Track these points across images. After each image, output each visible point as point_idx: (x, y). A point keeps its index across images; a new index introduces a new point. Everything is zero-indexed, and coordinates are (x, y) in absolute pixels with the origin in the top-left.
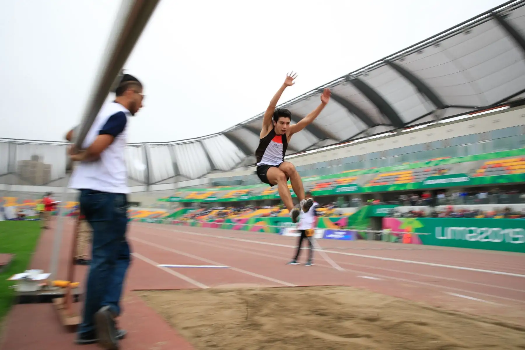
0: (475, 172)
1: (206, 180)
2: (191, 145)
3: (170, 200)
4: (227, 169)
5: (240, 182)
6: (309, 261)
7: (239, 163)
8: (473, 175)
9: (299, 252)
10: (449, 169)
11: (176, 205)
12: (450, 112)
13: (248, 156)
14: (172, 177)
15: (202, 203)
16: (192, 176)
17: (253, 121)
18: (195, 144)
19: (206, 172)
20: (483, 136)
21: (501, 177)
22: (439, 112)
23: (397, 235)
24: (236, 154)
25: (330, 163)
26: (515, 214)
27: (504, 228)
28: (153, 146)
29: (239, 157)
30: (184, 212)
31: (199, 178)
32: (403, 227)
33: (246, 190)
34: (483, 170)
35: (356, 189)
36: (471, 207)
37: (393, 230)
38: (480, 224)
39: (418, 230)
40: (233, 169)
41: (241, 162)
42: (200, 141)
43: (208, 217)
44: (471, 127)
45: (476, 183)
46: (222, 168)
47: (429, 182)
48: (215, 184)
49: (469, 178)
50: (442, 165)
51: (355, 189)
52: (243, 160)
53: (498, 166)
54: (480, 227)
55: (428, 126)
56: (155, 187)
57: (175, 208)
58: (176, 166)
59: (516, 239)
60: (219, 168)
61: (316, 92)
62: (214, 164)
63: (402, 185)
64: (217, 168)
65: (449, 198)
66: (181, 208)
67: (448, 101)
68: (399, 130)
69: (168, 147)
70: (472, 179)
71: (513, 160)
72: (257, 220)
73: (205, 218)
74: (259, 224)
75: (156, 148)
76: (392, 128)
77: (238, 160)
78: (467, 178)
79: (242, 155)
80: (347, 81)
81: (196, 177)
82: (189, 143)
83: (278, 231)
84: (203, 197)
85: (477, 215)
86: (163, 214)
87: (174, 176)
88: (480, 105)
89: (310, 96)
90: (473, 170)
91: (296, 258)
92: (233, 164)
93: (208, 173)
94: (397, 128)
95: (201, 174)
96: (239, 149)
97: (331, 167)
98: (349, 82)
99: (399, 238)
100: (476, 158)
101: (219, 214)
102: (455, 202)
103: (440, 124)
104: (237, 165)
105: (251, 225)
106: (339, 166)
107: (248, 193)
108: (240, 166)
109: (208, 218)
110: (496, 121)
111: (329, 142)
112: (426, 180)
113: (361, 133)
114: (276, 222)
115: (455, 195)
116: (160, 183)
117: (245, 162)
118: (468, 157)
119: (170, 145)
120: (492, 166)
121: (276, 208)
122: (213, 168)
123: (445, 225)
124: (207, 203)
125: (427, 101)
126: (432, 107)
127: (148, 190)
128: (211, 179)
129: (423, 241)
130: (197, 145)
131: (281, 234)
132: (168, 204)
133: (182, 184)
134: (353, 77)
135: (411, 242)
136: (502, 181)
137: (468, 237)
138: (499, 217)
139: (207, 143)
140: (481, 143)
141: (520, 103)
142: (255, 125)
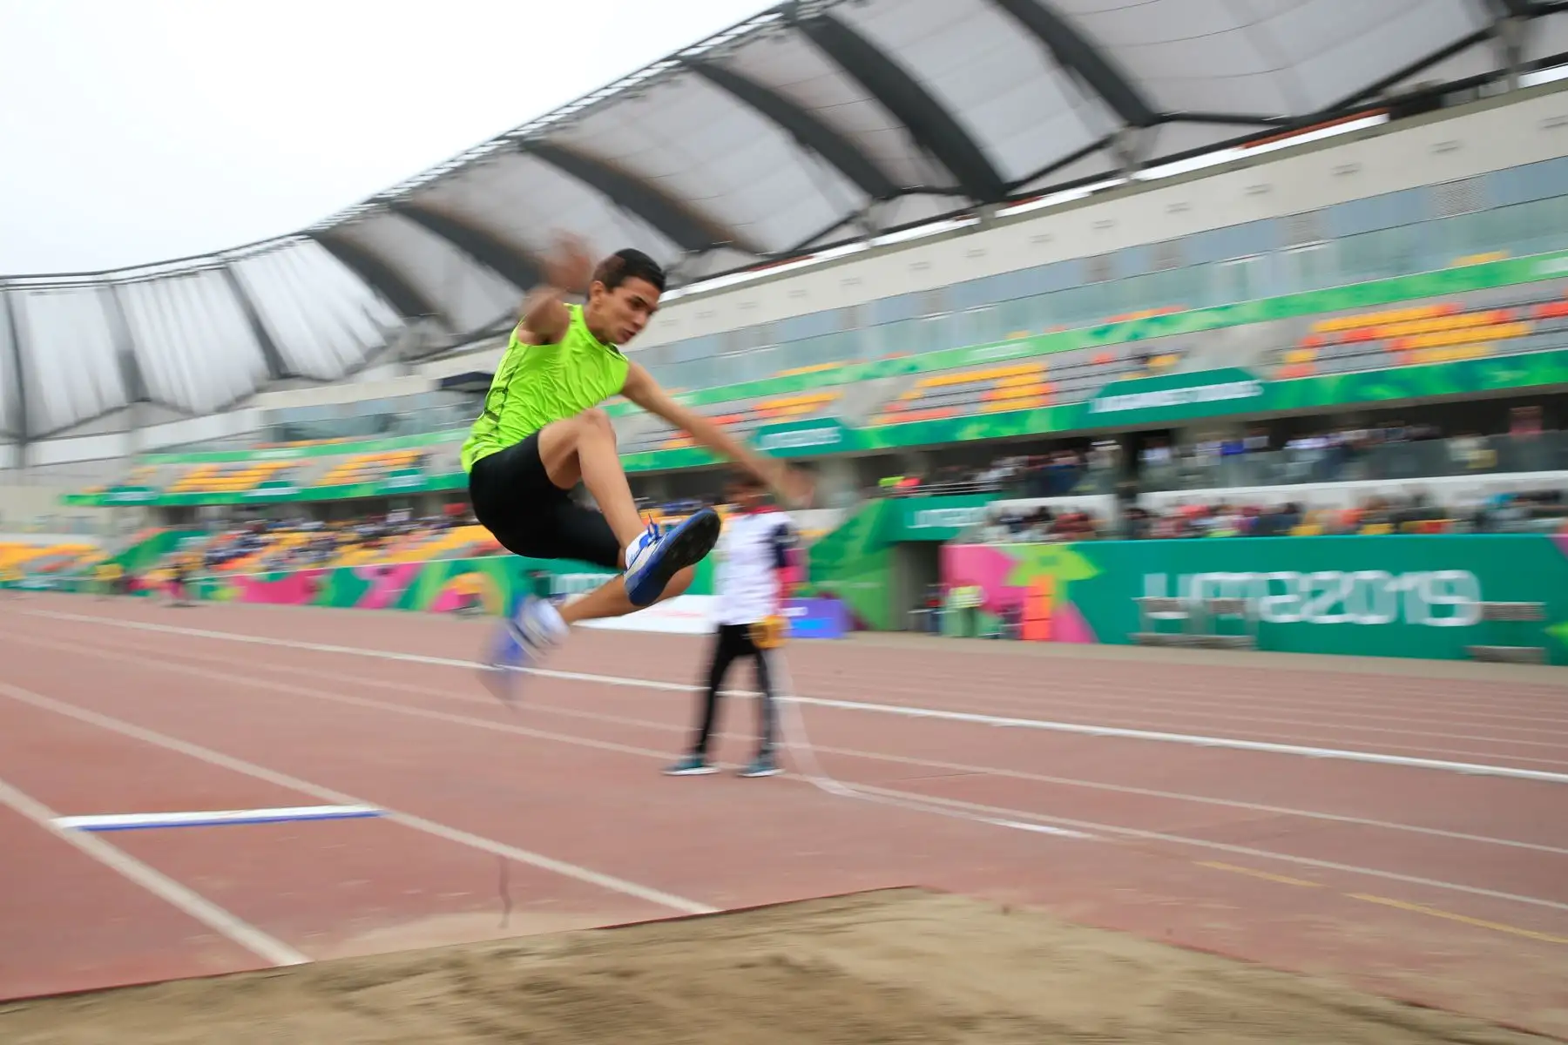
0: (1279, 362)
1: (249, 419)
2: (189, 281)
3: (110, 499)
4: (328, 374)
5: (385, 424)
7: (382, 349)
8: (1274, 373)
10: (1182, 354)
11: (136, 517)
13: (411, 322)
14: (120, 409)
15: (237, 508)
16: (196, 405)
17: (429, 186)
18: (204, 278)
19: (248, 386)
20: (1302, 225)
21: (1377, 378)
22: (1136, 137)
23: (1000, 609)
24: (366, 312)
25: (732, 340)
26: (1441, 514)
27: (1396, 569)
28: (38, 289)
29: (375, 323)
30: (168, 545)
31: (222, 409)
32: (1018, 577)
33: (408, 453)
34: (1311, 354)
35: (836, 438)
36: (1273, 496)
37: (985, 593)
38: (1311, 558)
39: (1077, 589)
40: (352, 371)
41: (385, 344)
42: (225, 266)
44: (1260, 191)
45: (1286, 405)
46: (314, 373)
47: (1111, 405)
48: (287, 434)
49: (1260, 384)
50: (1156, 337)
51: (829, 439)
52: (391, 337)
53: (1364, 336)
54: (1309, 569)
55: (1095, 192)
56: (48, 452)
57: (129, 530)
58: (130, 368)
59: (1442, 611)
60: (300, 369)
61: (669, 68)
62: (282, 353)
63: (1009, 418)
64: (292, 370)
65: (1189, 463)
66: (156, 530)
67: (1165, 99)
68: (986, 208)
69: (98, 290)
70: (1271, 389)
71: (1414, 312)
72: (460, 568)
74: (464, 583)
75: (52, 299)
76: (960, 203)
77: (373, 338)
78: (1254, 385)
79: (389, 317)
80: (787, 26)
81: (211, 406)
82: (181, 275)
84: (243, 484)
85: (1297, 522)
86: (82, 553)
87: (125, 404)
88: (1282, 110)
89: (649, 83)
90: (1272, 356)
92: (353, 354)
93: (259, 390)
94: (980, 202)
95: (228, 397)
96: (377, 296)
97: (733, 355)
98: (795, 29)
99: (1008, 620)
100: (1278, 308)
102: (1207, 478)
103: (1139, 182)
104: (371, 356)
105: (431, 589)
106: (762, 350)
107: (420, 461)
108: (382, 357)
109: (264, 566)
110: (1346, 171)
111: (723, 258)
112: (1100, 396)
113: (845, 222)
114: (530, 574)
115: (1205, 453)
116: (68, 434)
117: (402, 344)
118: (1250, 308)
119: (106, 283)
120: (1339, 337)
122: (279, 370)
123: (1179, 566)
124: (254, 507)
125: (1088, 99)
126: (1109, 123)
127: (21, 464)
128: (270, 413)
129: (1096, 628)
130: (214, 285)
132: (103, 515)
133: (157, 435)
134: (811, 10)
135: (1053, 636)
136: (1383, 394)
137: (1267, 607)
138: (1374, 531)
139: (252, 273)
140: (1294, 251)
141: (1427, 102)
142: (437, 199)
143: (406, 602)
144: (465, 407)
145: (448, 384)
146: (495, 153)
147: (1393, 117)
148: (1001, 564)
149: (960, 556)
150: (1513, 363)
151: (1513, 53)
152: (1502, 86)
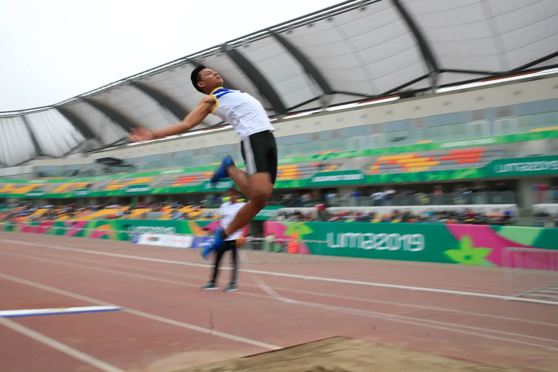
0: (368, 169)
1: (28, 169)
2: (9, 120)
4: (57, 155)
5: (76, 173)
6: (232, 284)
7: (76, 148)
8: (367, 172)
9: (216, 273)
10: (340, 165)
12: (338, 98)
13: (88, 139)
15: (21, 199)
16: (8, 162)
17: (98, 93)
18: (14, 119)
19: (29, 158)
20: (376, 128)
21: (397, 175)
22: (327, 97)
23: (281, 243)
24: (72, 135)
25: (197, 152)
26: (414, 217)
27: (402, 234)
29: (75, 139)
32: (288, 233)
33: (85, 184)
34: (378, 167)
35: (230, 185)
36: (366, 210)
37: (277, 237)
38: (377, 229)
39: (306, 237)
40: (66, 155)
41: (78, 146)
42: (23, 115)
43: (30, 218)
44: (364, 116)
45: (370, 182)
46: (52, 154)
47: (318, 179)
48: (41, 175)
49: (363, 175)
50: (332, 159)
51: (228, 186)
52: (80, 144)
53: (393, 162)
54: (377, 233)
55: (313, 113)
60: (47, 153)
61: (183, 61)
62: (40, 146)
63: (287, 182)
64: (44, 153)
65: (342, 198)
67: (336, 87)
68: (280, 115)
70: (366, 177)
71: (408, 156)
72: (100, 223)
73: (26, 221)
74: (101, 229)
76: (272, 113)
77: (74, 144)
78: (361, 175)
79: (80, 137)
80: (222, 52)
81: (14, 164)
82: (6, 117)
83: (125, 238)
84: (23, 191)
85: (373, 218)
88: (370, 93)
89: (176, 66)
90: (367, 166)
91: (213, 281)
92: (67, 149)
93: (32, 159)
94: (278, 113)
95: (21, 161)
96: (77, 130)
97: (197, 157)
98: (224, 53)
99: (283, 247)
100: (368, 152)
101: (45, 215)
102: (346, 203)
103: (327, 111)
104: (73, 150)
105: (90, 229)
106: (208, 156)
107: (89, 186)
108: (76, 151)
109: (30, 220)
110: (389, 113)
112: (315, 177)
114: (126, 226)
115: (346, 196)
117: (84, 146)
118: (360, 152)
120: (386, 162)
121: (126, 208)
122: (40, 153)
123: (338, 231)
124: (28, 199)
125: (314, 84)
126: (319, 92)
128: (35, 168)
129: (311, 250)
130: (18, 122)
131: (136, 242)
134: (231, 47)
135: (297, 252)
136: (398, 180)
138: (396, 221)
139: (32, 118)
140: (374, 136)
141: (410, 95)
142: (100, 98)
143: (80, 234)
144: (106, 169)
145: (99, 161)
146: (122, 85)
147: (401, 98)
148: (282, 228)
149: (269, 225)
150: (435, 173)
151: (434, 82)
152: (430, 92)
